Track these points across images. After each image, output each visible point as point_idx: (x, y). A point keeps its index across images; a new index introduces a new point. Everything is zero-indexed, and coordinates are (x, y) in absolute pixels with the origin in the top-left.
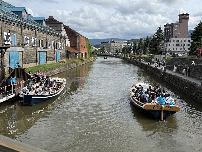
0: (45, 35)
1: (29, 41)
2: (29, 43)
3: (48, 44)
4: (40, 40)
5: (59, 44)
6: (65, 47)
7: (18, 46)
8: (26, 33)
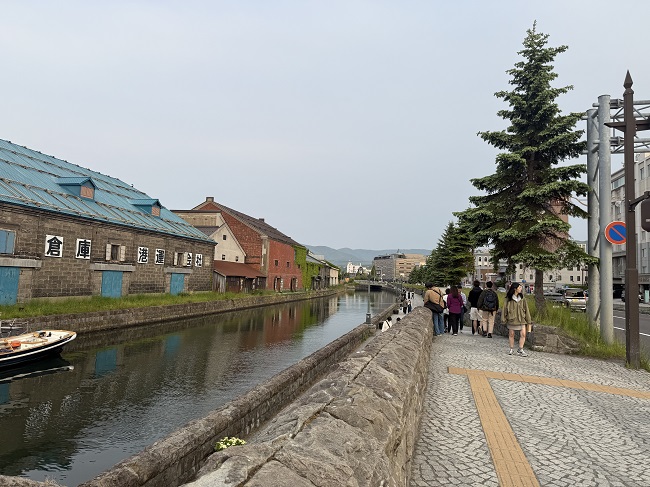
0: (128, 235)
1: (61, 246)
2: (61, 250)
3: (139, 255)
4: (109, 246)
5: (186, 254)
6: (207, 264)
7: (17, 255)
8: (54, 229)
